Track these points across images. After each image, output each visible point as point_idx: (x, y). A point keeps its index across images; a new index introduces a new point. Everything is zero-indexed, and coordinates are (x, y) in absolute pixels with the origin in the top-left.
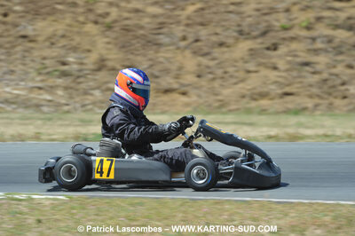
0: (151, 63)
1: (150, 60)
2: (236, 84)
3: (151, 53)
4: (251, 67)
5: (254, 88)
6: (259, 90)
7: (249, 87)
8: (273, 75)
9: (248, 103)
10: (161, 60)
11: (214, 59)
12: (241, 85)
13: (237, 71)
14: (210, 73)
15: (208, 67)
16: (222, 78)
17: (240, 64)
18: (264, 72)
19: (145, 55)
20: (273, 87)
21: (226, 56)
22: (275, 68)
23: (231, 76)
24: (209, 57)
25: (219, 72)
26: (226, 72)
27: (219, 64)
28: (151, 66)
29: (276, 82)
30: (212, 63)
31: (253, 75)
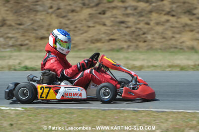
0: (32, 22)
1: (32, 20)
2: (82, 34)
3: (32, 16)
4: (91, 24)
5: (93, 37)
6: (96, 37)
7: (90, 36)
8: (103, 29)
9: (89, 45)
10: (38, 20)
11: (69, 19)
12: (85, 35)
13: (82, 27)
14: (67, 28)
15: (66, 24)
16: (74, 30)
17: (84, 22)
18: (98, 27)
19: (29, 17)
20: (103, 36)
21: (76, 18)
22: (104, 25)
23: (79, 30)
24: (66, 18)
25: (72, 27)
26: (76, 27)
27: (72, 22)
28: (32, 24)
29: (105, 33)
30: (68, 22)
31: (92, 29)
